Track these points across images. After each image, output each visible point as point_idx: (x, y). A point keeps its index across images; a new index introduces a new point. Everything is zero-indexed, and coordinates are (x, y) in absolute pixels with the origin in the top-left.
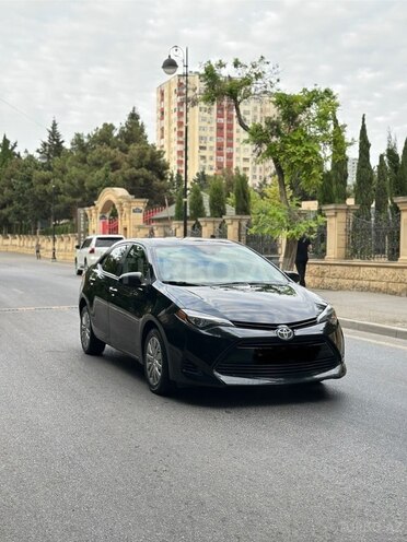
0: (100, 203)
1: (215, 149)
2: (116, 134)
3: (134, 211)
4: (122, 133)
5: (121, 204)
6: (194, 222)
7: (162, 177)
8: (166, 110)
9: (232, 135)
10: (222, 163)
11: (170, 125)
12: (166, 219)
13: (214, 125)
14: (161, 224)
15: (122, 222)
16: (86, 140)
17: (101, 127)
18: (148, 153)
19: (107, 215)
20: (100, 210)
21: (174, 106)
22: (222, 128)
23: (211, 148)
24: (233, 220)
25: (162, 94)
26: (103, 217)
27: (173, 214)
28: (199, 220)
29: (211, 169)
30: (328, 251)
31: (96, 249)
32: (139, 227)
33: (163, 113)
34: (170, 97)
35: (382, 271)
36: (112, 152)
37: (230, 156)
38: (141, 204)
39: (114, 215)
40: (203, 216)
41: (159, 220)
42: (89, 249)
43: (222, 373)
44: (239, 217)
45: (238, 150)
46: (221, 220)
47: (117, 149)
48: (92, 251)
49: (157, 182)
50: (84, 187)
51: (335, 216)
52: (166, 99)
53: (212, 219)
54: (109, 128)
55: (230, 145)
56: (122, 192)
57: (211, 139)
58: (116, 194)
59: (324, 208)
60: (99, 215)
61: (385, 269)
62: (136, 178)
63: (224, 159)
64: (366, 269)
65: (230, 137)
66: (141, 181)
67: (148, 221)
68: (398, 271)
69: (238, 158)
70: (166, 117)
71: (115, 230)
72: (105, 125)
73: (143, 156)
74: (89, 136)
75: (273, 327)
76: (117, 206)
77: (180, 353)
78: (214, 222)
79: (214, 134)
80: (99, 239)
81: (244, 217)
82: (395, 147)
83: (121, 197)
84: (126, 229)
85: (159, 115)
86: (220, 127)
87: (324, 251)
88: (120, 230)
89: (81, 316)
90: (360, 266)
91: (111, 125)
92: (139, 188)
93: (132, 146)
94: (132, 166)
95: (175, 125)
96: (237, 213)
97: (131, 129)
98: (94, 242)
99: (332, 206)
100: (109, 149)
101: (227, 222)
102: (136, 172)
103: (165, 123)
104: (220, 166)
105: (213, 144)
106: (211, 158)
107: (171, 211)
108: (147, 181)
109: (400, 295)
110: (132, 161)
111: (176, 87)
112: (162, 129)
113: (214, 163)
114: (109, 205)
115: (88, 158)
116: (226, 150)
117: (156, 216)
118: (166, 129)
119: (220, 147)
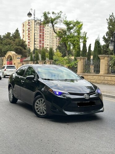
0: (7, 56)
1: (39, 42)
2: (11, 36)
3: (17, 58)
4: (13, 35)
5: (13, 56)
6: (36, 62)
7: (25, 49)
8: (25, 30)
9: (44, 38)
10: (41, 46)
11: (26, 34)
12: (27, 61)
13: (39, 35)
14: (25, 62)
15: (13, 62)
16: (2, 37)
17: (7, 33)
18: (21, 41)
19: (9, 60)
20: (7, 58)
21: (27, 29)
22: (41, 36)
23: (38, 41)
24: (48, 61)
25: (24, 25)
26: (7, 60)
27: (30, 59)
28: (38, 61)
29: (38, 47)
30: (78, 71)
31: (7, 69)
32: (19, 63)
33: (24, 31)
34: (26, 26)
35: (94, 77)
36: (10, 41)
37: (43, 44)
38: (19, 56)
39: (11, 59)
40: (39, 60)
41: (25, 61)
42: (4, 69)
43: (66, 111)
44: (50, 60)
45: (45, 42)
46: (45, 61)
47: (12, 40)
48: (5, 70)
49: (24, 50)
50: (2, 51)
51: (80, 60)
52: (25, 27)
53: (42, 61)
54: (9, 34)
55: (43, 41)
56: (14, 53)
57: (38, 39)
58: (12, 53)
59: (77, 58)
60: (6, 59)
61: (96, 76)
62: (18, 49)
63: (41, 45)
64: (90, 76)
65: (43, 38)
66: (19, 50)
67: (21, 61)
68: (99, 77)
69: (45, 45)
70: (25, 32)
71: (12, 64)
72: (8, 33)
73: (20, 42)
74: (3, 36)
75: (82, 94)
76: (12, 57)
77: (50, 103)
78: (42, 62)
79: (39, 37)
80: (7, 66)
81: (52, 60)
82: (99, 40)
83: (13, 54)
84: (15, 64)
85: (23, 31)
86: (40, 35)
87: (77, 71)
88: (13, 64)
89: (9, 90)
90: (88, 75)
91: (10, 33)
92: (18, 52)
93: (16, 39)
94: (16, 45)
95: (27, 34)
96: (49, 59)
97: (16, 34)
98: (6, 67)
99: (79, 57)
100: (9, 40)
101: (47, 62)
102: (17, 47)
103: (24, 34)
104: (40, 47)
105: (38, 40)
106: (38, 44)
107: (29, 58)
108: (20, 50)
109: (100, 84)
110: (16, 43)
111: (28, 23)
112: (24, 35)
113: (38, 46)
114: (10, 57)
115: (3, 42)
116: (42, 42)
117: (24, 60)
118: (25, 35)
119: (40, 41)
